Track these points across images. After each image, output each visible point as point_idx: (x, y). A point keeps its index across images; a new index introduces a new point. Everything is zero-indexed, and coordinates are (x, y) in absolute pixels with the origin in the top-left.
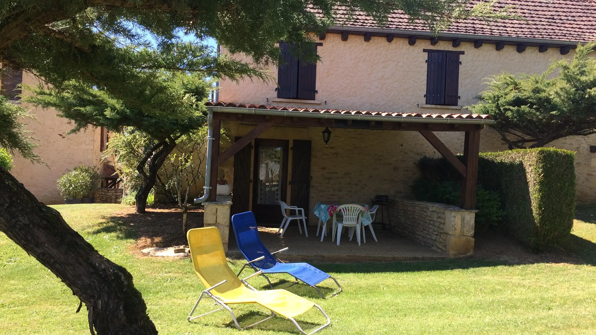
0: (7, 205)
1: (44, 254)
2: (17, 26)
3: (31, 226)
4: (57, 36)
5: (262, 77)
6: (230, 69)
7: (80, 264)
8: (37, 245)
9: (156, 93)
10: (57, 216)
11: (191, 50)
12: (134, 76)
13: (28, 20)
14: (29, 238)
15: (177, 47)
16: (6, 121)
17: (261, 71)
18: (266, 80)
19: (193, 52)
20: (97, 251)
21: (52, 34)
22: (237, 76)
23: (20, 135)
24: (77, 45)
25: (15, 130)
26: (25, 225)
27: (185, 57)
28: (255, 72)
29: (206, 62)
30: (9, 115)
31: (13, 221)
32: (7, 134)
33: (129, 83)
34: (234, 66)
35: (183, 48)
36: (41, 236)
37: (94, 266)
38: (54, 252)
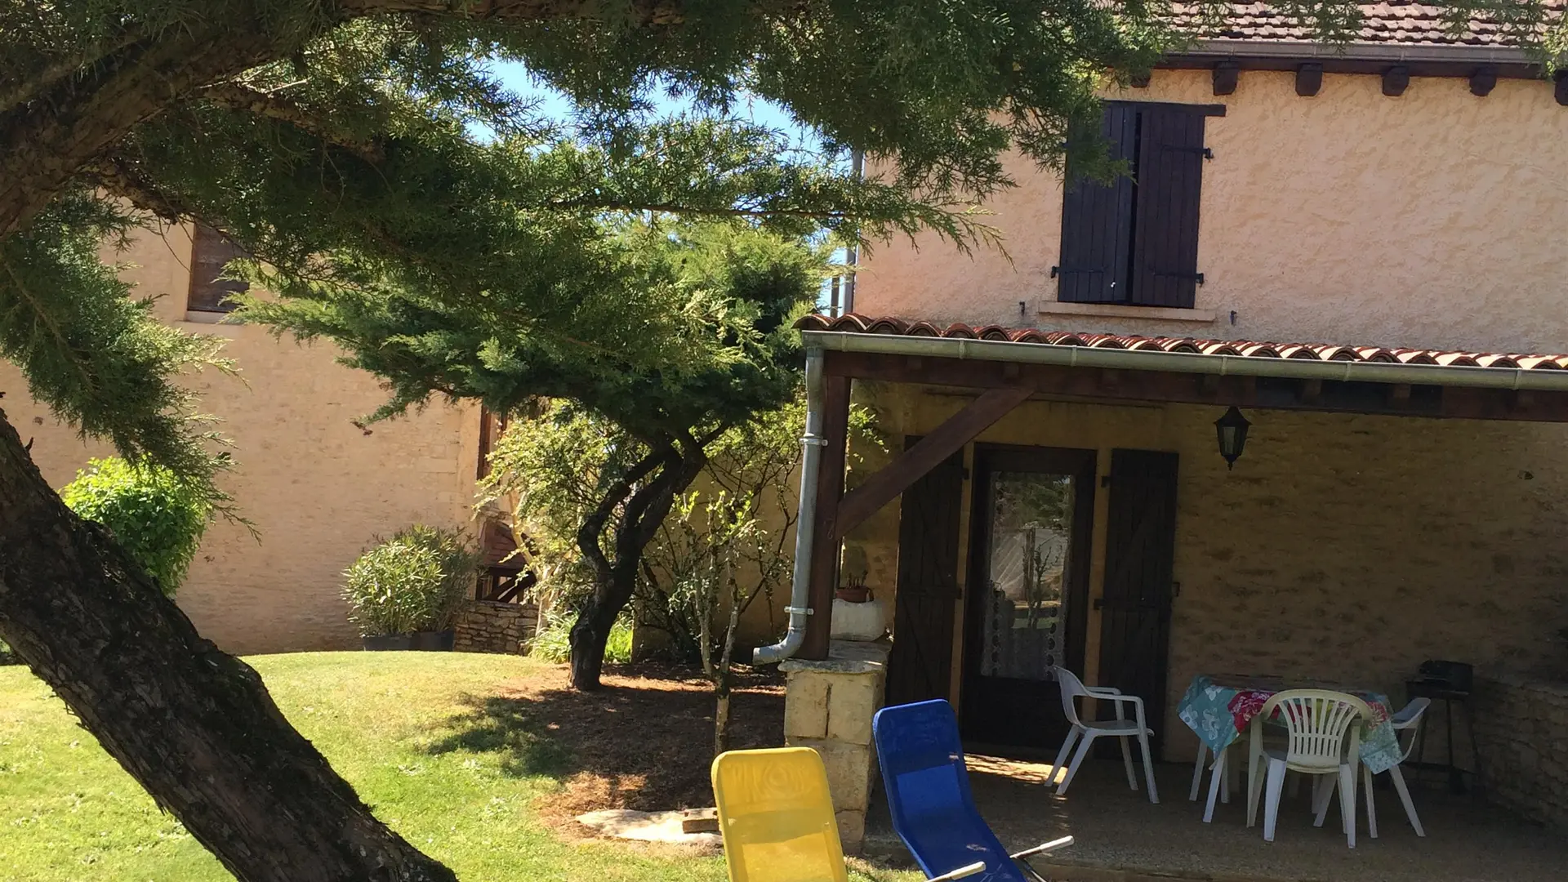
0: (102, 644)
1: (202, 808)
2: (135, 84)
3: (169, 716)
4: (270, 112)
5: (951, 230)
6: (842, 205)
7: (312, 847)
8: (183, 780)
9: (587, 289)
10: (253, 684)
11: (710, 143)
12: (516, 236)
13: (166, 66)
14: (162, 753)
15: (668, 136)
16: (137, 382)
17: (950, 209)
18: (968, 242)
19: (718, 150)
20: (366, 809)
21: (256, 108)
22: (866, 228)
23: (179, 429)
24: (337, 140)
25: (166, 412)
26: (152, 710)
27: (690, 168)
28: (928, 215)
29: (760, 184)
30: (151, 362)
31: (118, 695)
32: (141, 424)
33: (500, 257)
34: (856, 194)
35: (684, 140)
36: (198, 748)
37: (351, 857)
38: (232, 802)
